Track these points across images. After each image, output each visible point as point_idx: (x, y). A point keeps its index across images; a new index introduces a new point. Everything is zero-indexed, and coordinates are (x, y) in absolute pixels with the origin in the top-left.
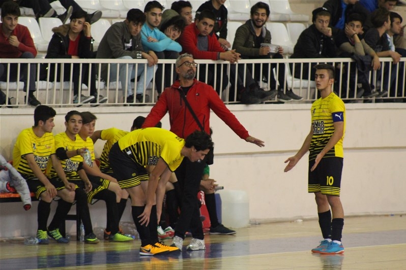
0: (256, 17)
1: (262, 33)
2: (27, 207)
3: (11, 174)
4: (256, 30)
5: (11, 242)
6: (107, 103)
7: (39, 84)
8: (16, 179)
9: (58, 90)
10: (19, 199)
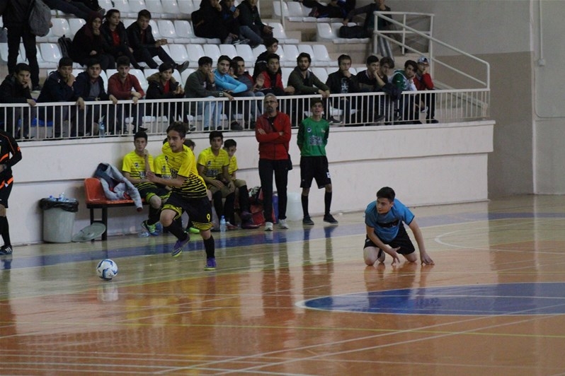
0: (301, 64)
1: (307, 76)
2: (139, 210)
3: (126, 185)
4: (302, 73)
5: (129, 235)
6: (196, 131)
7: (146, 119)
8: (131, 189)
9: (159, 122)
10: (133, 204)
